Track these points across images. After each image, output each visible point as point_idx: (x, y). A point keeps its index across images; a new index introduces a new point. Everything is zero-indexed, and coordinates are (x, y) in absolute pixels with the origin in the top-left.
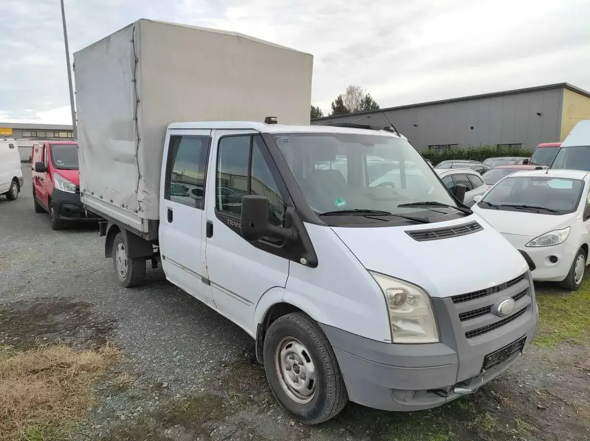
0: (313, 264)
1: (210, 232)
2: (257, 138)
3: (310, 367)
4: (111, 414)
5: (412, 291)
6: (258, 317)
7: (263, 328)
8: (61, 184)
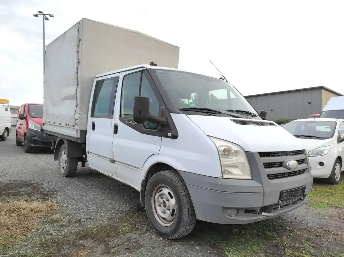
0: (175, 137)
1: (116, 131)
2: (144, 72)
3: (173, 201)
4: (48, 233)
5: (234, 148)
6: (142, 176)
7: (145, 183)
8: (33, 125)
